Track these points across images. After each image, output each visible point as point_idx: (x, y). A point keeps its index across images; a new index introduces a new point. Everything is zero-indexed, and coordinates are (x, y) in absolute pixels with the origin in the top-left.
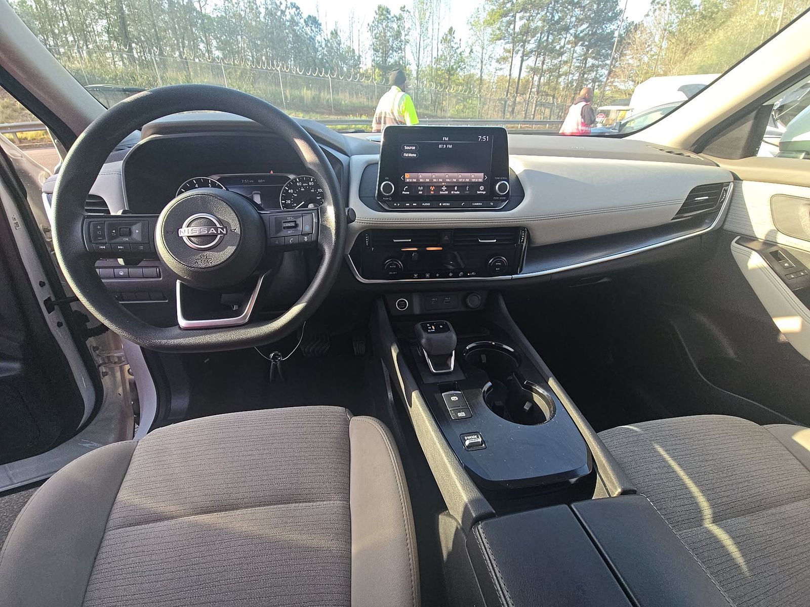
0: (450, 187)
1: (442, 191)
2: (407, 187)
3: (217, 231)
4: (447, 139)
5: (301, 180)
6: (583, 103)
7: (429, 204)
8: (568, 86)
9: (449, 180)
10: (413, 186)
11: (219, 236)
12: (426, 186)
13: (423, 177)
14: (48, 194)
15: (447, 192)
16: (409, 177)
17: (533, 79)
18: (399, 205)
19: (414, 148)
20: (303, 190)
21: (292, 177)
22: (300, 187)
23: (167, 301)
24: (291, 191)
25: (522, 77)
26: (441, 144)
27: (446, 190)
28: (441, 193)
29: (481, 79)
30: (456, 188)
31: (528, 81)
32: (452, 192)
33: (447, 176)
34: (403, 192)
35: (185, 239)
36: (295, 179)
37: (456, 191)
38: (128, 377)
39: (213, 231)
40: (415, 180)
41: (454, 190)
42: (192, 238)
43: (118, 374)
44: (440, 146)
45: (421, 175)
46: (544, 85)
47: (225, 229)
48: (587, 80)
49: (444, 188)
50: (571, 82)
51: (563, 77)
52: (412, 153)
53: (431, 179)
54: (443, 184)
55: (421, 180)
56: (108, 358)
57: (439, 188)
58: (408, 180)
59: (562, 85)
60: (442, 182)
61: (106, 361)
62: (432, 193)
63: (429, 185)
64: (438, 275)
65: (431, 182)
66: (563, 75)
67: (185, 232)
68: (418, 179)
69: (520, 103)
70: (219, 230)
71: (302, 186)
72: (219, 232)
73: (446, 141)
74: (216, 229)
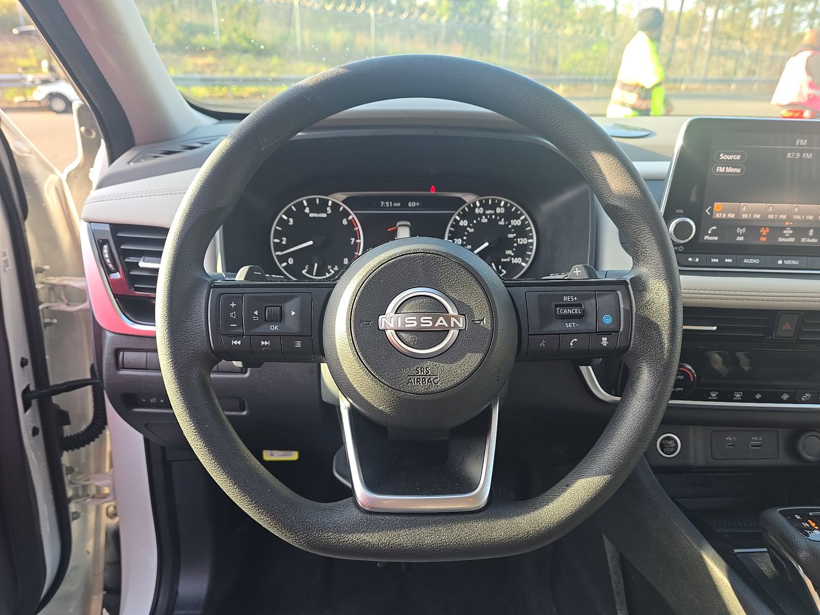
0: (800, 230)
1: (784, 236)
2: (715, 228)
3: (449, 323)
4: (804, 142)
5: (485, 205)
6: (808, 54)
7: (756, 261)
8: (765, 25)
9: (799, 217)
10: (728, 226)
11: (451, 332)
12: (753, 228)
13: (749, 210)
14: (90, 222)
15: (792, 240)
16: (721, 210)
17: (704, 12)
18: (697, 260)
19: (738, 157)
20: (484, 220)
21: (469, 198)
22: (480, 215)
23: (244, 413)
24: (464, 223)
25: (684, 10)
26: (792, 150)
27: (791, 236)
28: (780, 240)
29: (614, 11)
30: (811, 232)
31: (695, 17)
32: (803, 240)
33: (796, 209)
34: (706, 237)
35: (390, 334)
36: (475, 204)
37: (811, 238)
38: (107, 522)
39: (441, 322)
40: (732, 216)
41: (808, 237)
42: (402, 334)
43: (92, 516)
44: (789, 155)
45: (745, 207)
46: (725, 21)
47: (461, 319)
48: (799, 14)
49: (788, 232)
50: (773, 17)
51: (758, 10)
52: (734, 167)
53: (765, 214)
54: (787, 223)
55: (745, 216)
56: (85, 487)
57: (777, 230)
58: (718, 216)
59: (755, 23)
60: (785, 221)
61: (80, 493)
62: (763, 239)
63: (758, 225)
64: (758, 396)
65: (764, 219)
66: (756, 6)
67: (389, 321)
68: (738, 213)
69: (681, 51)
70: (453, 319)
71: (484, 214)
72: (452, 326)
73: (802, 146)
74: (448, 320)
